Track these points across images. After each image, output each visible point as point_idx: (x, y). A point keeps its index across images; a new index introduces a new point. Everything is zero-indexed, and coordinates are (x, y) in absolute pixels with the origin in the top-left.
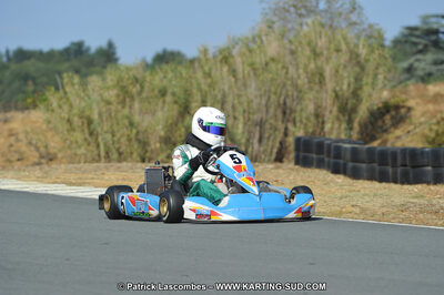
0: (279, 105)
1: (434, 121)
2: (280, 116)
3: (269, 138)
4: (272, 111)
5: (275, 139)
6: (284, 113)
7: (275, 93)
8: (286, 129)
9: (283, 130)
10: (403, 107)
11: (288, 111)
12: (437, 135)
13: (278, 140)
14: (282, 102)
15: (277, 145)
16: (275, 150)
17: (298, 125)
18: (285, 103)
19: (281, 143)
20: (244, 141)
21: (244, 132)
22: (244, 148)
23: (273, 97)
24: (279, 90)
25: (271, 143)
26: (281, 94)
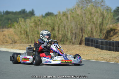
0: (80, 28)
2: (81, 31)
3: (77, 38)
4: (78, 30)
5: (79, 38)
6: (82, 30)
7: (79, 25)
8: (82, 35)
9: (81, 36)
10: (116, 30)
11: (83, 30)
13: (80, 38)
15: (80, 40)
16: (79, 41)
17: (86, 34)
18: (82, 28)
19: (81, 39)
20: (70, 38)
21: (70, 36)
22: (70, 40)
23: (79, 26)
24: (80, 24)
25: (78, 39)
26: (81, 25)
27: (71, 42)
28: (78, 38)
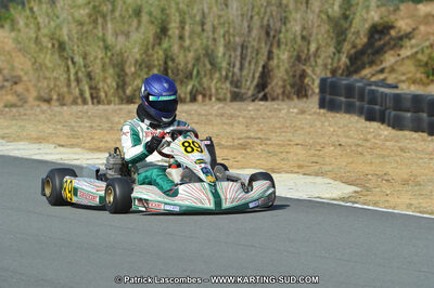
0: (262, 26)
1: (427, 43)
2: (263, 37)
3: (250, 62)
4: (255, 33)
5: (257, 63)
6: (268, 34)
7: (258, 14)
8: (270, 52)
9: (266, 54)
10: (392, 27)
11: (272, 33)
13: (261, 63)
14: (265, 23)
15: (260, 69)
16: (257, 75)
17: (283, 47)
18: (268, 25)
19: (264, 67)
20: (224, 65)
21: (224, 54)
22: (224, 73)
23: (256, 17)
24: (263, 10)
25: (253, 67)
26: (265, 13)
27: (226, 77)
28: (254, 61)
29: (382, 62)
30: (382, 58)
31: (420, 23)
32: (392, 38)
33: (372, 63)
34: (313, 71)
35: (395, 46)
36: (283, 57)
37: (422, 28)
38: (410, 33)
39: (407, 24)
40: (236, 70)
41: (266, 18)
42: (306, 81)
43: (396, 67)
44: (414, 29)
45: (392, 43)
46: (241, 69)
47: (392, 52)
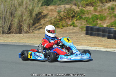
1: (54, 17)
4: (8, 14)
6: (12, 14)
7: (9, 8)
9: (11, 20)
10: (42, 13)
12: (55, 21)
13: (10, 23)
14: (11, 11)
16: (9, 26)
23: (8, 9)
26: (11, 8)
27: (1, 26)
28: (8, 22)
29: (40, 22)
30: (40, 21)
31: (50, 11)
32: (42, 16)
33: (38, 22)
34: (24, 25)
35: (43, 18)
36: (16, 21)
37: (50, 13)
38: (47, 14)
39: (46, 12)
40: (3, 24)
41: (11, 10)
42: (22, 27)
43: (45, 24)
44: (48, 13)
45: (43, 17)
46: (4, 24)
47: (43, 20)
